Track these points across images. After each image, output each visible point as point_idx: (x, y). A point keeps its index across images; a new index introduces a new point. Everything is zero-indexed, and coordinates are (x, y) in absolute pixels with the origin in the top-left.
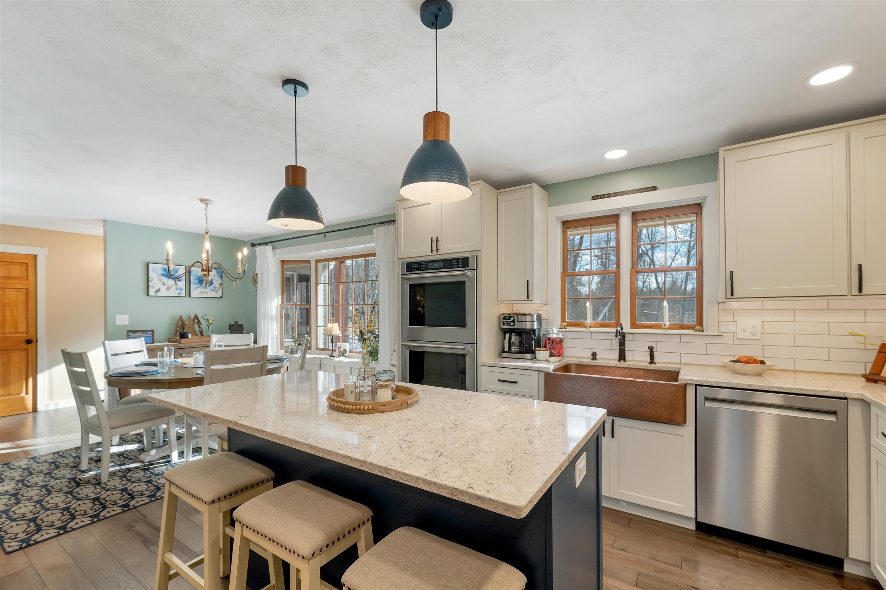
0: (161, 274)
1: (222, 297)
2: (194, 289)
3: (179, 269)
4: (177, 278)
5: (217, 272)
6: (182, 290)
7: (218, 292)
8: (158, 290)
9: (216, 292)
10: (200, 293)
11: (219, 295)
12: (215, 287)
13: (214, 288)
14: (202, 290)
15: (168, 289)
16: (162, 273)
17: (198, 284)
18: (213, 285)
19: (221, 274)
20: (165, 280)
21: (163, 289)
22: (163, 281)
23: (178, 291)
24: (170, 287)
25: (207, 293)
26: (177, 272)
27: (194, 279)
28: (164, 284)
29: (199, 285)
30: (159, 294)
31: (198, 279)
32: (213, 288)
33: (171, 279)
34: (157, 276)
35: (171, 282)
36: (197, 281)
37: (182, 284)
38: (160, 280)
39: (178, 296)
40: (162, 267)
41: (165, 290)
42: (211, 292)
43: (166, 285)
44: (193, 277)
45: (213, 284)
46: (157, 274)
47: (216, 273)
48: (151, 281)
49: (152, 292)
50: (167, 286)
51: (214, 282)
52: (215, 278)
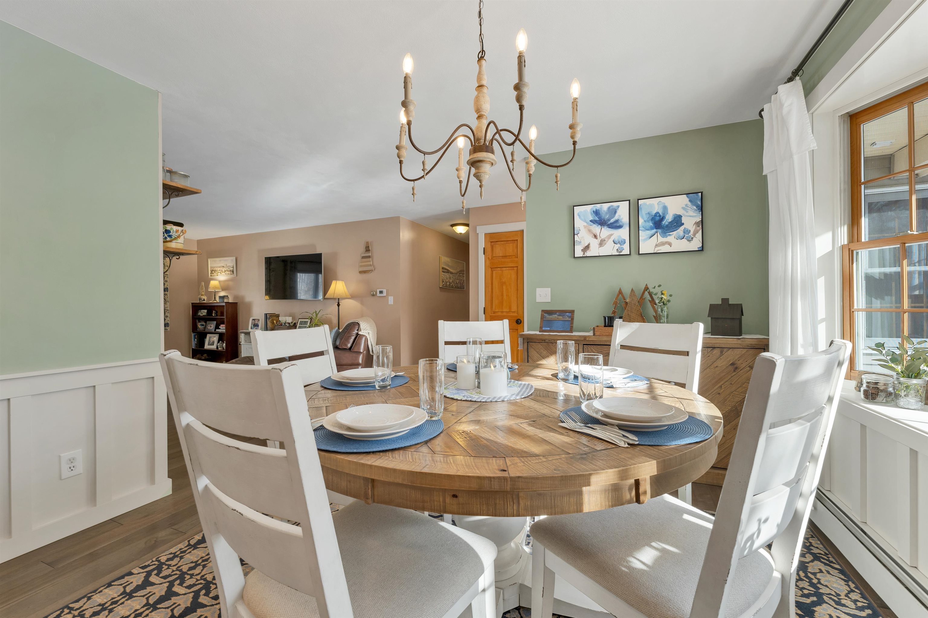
0: (590, 221)
1: (702, 249)
2: (645, 240)
3: (618, 207)
4: (616, 226)
5: (690, 201)
6: (625, 243)
7: (694, 239)
8: (587, 247)
9: (690, 240)
10: (657, 246)
11: (696, 244)
12: (686, 231)
13: (684, 232)
14: (661, 239)
15: (602, 243)
16: (591, 219)
17: (651, 229)
18: (682, 228)
19: (699, 203)
20: (596, 229)
21: (594, 243)
22: (594, 232)
23: (617, 246)
24: (605, 240)
25: (670, 244)
26: (615, 212)
27: (645, 221)
28: (595, 237)
29: (655, 230)
30: (588, 254)
31: (653, 219)
32: (682, 234)
33: (605, 227)
34: (585, 224)
35: (605, 232)
36: (651, 224)
37: (623, 233)
38: (590, 231)
39: (618, 254)
40: (592, 209)
41: (598, 246)
42: (679, 240)
43: (598, 237)
44: (643, 218)
45: (683, 224)
46: (585, 221)
47: (689, 203)
48: (577, 235)
49: (579, 253)
50: (600, 239)
51: (684, 220)
52: (687, 212)
